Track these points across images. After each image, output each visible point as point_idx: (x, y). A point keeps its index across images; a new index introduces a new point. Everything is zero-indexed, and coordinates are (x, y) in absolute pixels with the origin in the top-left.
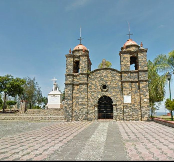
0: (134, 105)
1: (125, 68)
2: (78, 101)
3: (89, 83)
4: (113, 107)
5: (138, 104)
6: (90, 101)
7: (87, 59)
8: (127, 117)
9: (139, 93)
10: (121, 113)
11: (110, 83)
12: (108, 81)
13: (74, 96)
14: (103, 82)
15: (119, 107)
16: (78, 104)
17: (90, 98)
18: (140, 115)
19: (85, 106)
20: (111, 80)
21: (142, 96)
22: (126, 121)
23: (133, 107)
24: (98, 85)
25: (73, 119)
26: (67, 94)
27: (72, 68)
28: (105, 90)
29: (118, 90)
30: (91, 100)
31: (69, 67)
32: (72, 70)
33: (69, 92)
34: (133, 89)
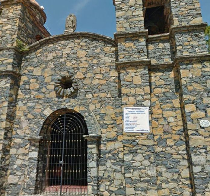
0: (161, 142)
1: (127, 25)
3: (24, 74)
4: (89, 146)
5: (177, 137)
6: (20, 128)
7: (19, 12)
9: (178, 100)
10: (115, 171)
11: (85, 74)
12: (78, 69)
15: (111, 146)
17: (23, 118)
18: (186, 179)
20: (87, 66)
21: (189, 108)
23: (158, 149)
28: (69, 91)
29: (109, 96)
30: (25, 125)
34: (156, 91)
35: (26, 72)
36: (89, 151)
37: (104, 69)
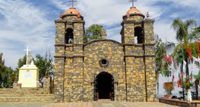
1: (128, 40)
2: (71, 78)
3: (85, 56)
4: (115, 85)
5: (143, 82)
6: (86, 78)
8: (130, 98)
9: (144, 70)
10: (123, 93)
11: (111, 57)
12: (108, 55)
13: (66, 71)
14: (102, 56)
15: (121, 85)
16: (71, 82)
17: (87, 75)
18: (145, 95)
19: (80, 84)
20: (112, 54)
21: (147, 74)
22: (130, 101)
23: (137, 86)
24: (96, 59)
25: (65, 99)
26: (58, 69)
27: (64, 37)
28: (105, 65)
29: (120, 66)
30: (88, 77)
31: (60, 35)
32: (64, 40)
33: (60, 67)
34: (137, 65)
35: (86, 55)
36: (115, 87)
37: (119, 56)
